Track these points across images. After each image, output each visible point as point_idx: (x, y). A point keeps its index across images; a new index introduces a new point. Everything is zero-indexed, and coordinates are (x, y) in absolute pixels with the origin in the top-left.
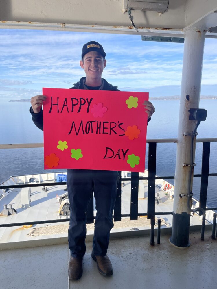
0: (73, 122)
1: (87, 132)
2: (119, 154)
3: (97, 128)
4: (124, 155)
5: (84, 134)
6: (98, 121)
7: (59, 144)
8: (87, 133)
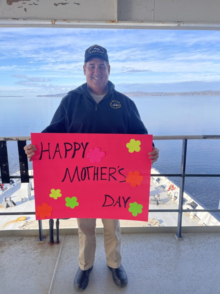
0: (67, 169)
2: (119, 202)
3: (95, 174)
4: (125, 202)
5: (79, 180)
6: (95, 167)
7: (51, 193)
8: (83, 180)
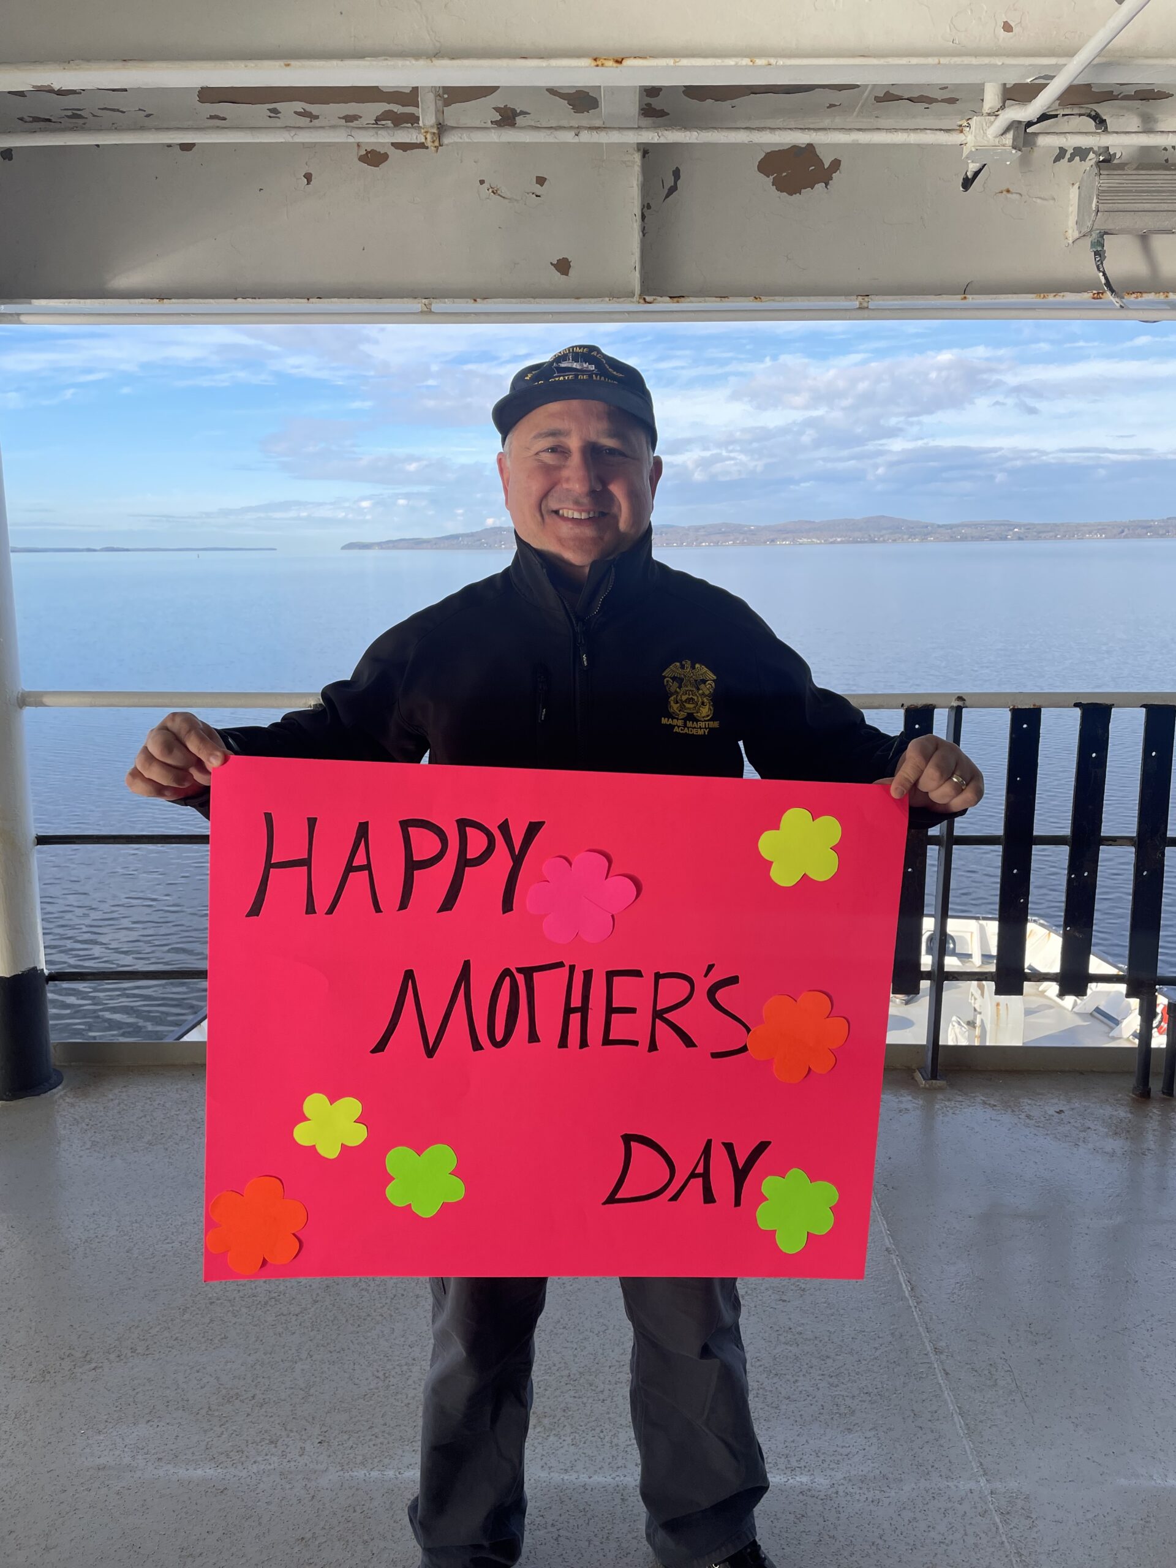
0: (409, 975)
1: (499, 1037)
2: (706, 1176)
3: (569, 1011)
4: (740, 1175)
5: (477, 1046)
6: (572, 968)
7: (305, 1119)
8: (498, 1045)
